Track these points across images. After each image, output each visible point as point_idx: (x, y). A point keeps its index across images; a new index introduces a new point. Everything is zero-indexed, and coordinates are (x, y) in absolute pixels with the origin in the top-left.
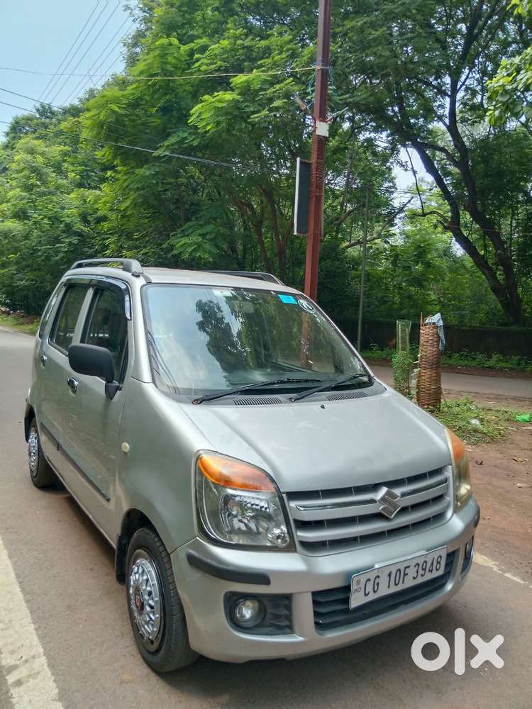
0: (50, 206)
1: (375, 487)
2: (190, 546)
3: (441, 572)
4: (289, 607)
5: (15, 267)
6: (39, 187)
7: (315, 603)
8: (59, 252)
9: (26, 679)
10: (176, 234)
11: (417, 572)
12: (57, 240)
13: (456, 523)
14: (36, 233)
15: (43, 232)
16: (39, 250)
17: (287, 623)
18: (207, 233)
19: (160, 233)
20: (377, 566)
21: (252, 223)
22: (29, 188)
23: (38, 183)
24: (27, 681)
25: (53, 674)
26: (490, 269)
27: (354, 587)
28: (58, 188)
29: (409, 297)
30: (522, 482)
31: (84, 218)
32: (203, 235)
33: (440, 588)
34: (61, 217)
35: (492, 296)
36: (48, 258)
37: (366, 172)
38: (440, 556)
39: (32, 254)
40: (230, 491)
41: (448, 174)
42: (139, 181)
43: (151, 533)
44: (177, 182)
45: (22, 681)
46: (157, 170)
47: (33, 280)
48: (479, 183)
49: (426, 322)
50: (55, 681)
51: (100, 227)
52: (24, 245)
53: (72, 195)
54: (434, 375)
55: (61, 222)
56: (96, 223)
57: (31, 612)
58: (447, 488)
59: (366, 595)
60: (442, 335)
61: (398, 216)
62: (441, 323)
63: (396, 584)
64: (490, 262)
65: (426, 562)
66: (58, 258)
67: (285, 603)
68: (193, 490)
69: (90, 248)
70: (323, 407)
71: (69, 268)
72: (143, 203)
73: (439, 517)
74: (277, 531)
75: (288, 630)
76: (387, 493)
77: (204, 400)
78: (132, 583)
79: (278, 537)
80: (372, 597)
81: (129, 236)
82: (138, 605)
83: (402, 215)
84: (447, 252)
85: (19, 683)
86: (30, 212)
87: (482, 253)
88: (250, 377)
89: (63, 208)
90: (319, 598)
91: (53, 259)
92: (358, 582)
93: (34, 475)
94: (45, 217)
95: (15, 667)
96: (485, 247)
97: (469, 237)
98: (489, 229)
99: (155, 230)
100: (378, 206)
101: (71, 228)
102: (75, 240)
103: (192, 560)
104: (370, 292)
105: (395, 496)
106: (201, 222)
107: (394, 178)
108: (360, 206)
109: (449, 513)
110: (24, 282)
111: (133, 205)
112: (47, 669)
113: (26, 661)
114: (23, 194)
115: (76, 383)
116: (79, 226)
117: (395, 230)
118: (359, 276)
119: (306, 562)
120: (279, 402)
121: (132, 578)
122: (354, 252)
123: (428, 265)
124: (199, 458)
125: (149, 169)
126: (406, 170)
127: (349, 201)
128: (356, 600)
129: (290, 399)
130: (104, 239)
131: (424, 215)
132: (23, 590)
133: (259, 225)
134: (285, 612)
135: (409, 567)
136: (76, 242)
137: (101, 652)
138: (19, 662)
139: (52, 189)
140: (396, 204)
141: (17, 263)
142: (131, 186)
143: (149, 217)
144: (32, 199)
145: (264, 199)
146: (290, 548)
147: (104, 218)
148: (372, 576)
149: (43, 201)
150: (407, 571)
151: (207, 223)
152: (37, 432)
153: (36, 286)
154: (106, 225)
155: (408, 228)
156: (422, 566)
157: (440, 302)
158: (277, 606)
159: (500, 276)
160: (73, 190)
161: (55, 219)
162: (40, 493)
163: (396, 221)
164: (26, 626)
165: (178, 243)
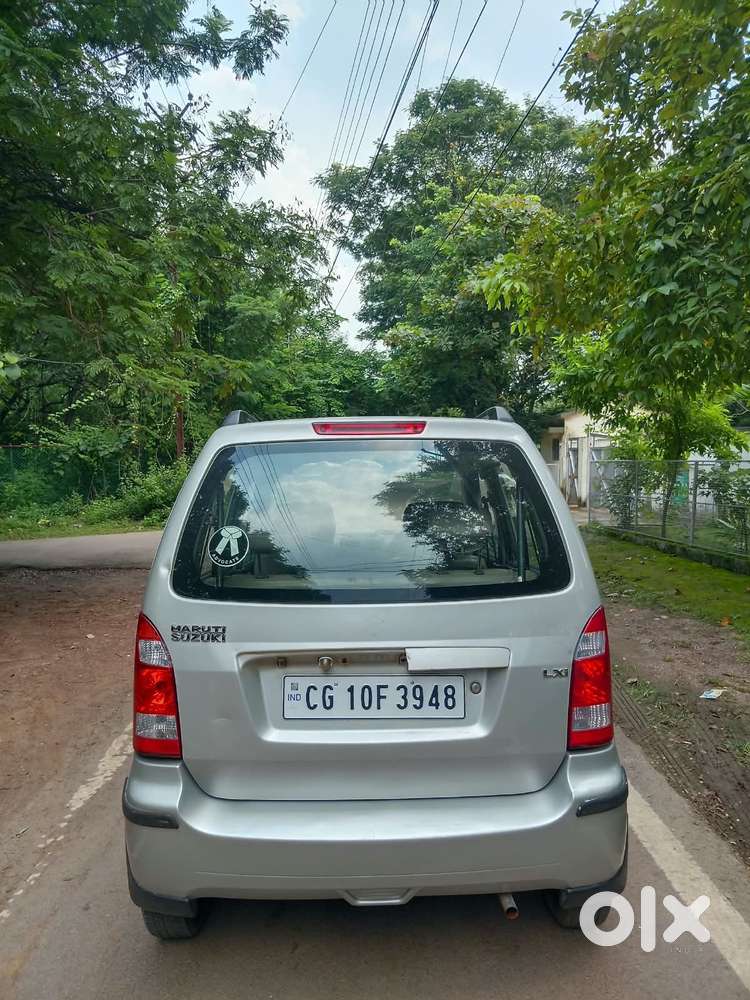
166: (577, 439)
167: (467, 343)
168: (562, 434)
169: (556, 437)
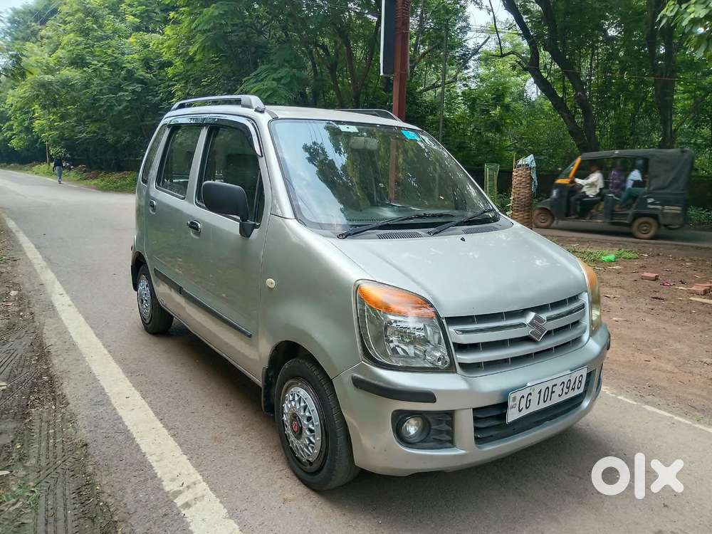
0: (110, 51)
1: (524, 312)
2: (355, 370)
3: (581, 390)
4: (451, 424)
5: (75, 118)
6: (96, 31)
7: (475, 419)
8: (122, 101)
9: (194, 502)
10: (249, 79)
11: (562, 389)
12: (119, 88)
13: (592, 346)
14: (96, 81)
15: (103, 80)
16: (101, 100)
17: (448, 438)
18: (282, 78)
19: (229, 78)
20: (529, 385)
21: (327, 66)
22: (85, 32)
23: (95, 26)
24: (195, 504)
25: (217, 497)
26: (569, 112)
27: (510, 403)
28: (115, 32)
29: (487, 143)
30: (616, 316)
31: (146, 63)
32: (278, 80)
33: (577, 407)
34: (122, 63)
35: (570, 140)
36: (111, 107)
37: (439, 11)
38: (582, 376)
39: (93, 104)
40: (391, 317)
41: (527, 12)
42: (207, 22)
43: (307, 363)
44: (244, 22)
45: (190, 503)
46: (227, 9)
47: (94, 132)
48: (559, 21)
49: (519, 164)
50: (221, 502)
51: (164, 74)
52: (84, 94)
53: (131, 40)
54: (527, 217)
55: (122, 69)
56: (160, 69)
57: (181, 445)
58: (584, 312)
59: (520, 411)
60: (534, 176)
61: (473, 58)
62: (534, 165)
63: (545, 402)
64: (569, 104)
65: (570, 380)
66: (121, 107)
67: (448, 419)
68: (355, 317)
69: (155, 96)
70: (463, 239)
71: (169, 110)
72: (212, 47)
73: (577, 340)
74: (438, 354)
75: (449, 445)
76: (535, 318)
77: (350, 235)
78: (286, 411)
79: (439, 359)
80: (525, 412)
81: (197, 82)
82: (296, 430)
83: (476, 57)
84: (521, 96)
85: (187, 505)
86: (88, 59)
87: (560, 95)
88: (381, 213)
89: (123, 54)
90: (480, 414)
91: (116, 109)
92: (514, 399)
93: (148, 321)
94: (105, 63)
95: (179, 493)
96: (564, 89)
97: (548, 79)
98: (569, 69)
99: (224, 76)
100: (452, 48)
101: (133, 75)
102: (138, 87)
103: (358, 383)
104: (447, 138)
105: (541, 320)
106: (275, 66)
107: (468, 17)
108: (434, 48)
109: (586, 337)
110: (84, 134)
111: (201, 48)
112: (211, 492)
113: (188, 487)
114: (79, 39)
115: (199, 225)
116: (141, 73)
117: (470, 72)
118: (438, 122)
119: (467, 381)
120: (420, 236)
121: (287, 406)
122: (429, 96)
123: (507, 108)
124: (358, 287)
125: (217, 8)
126: (481, 8)
127: (423, 42)
128: (512, 415)
129: (429, 233)
130: (169, 86)
131: (503, 56)
132: (166, 426)
133: (333, 69)
134: (448, 428)
135: (555, 385)
136: (139, 90)
137: (258, 477)
138: (181, 488)
139: (109, 33)
140: (471, 45)
141: (77, 114)
142: (199, 29)
143: (217, 62)
144: (89, 44)
145: (338, 39)
146: (450, 369)
147: (170, 64)
148: (525, 392)
149: (101, 47)
150: (555, 389)
151: (281, 66)
152: (149, 279)
153: (97, 138)
154: (170, 71)
155: (482, 71)
156: (567, 386)
157: (516, 148)
158: (439, 422)
159: (579, 120)
160: (131, 34)
161: (116, 65)
162: (154, 339)
163: (471, 63)
164: (178, 457)
165: (252, 88)
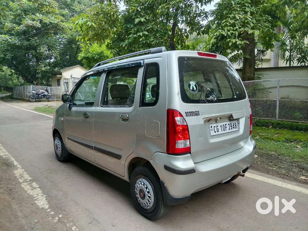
166: (68, 79)
167: (26, 43)
168: (61, 78)
169: (58, 78)
